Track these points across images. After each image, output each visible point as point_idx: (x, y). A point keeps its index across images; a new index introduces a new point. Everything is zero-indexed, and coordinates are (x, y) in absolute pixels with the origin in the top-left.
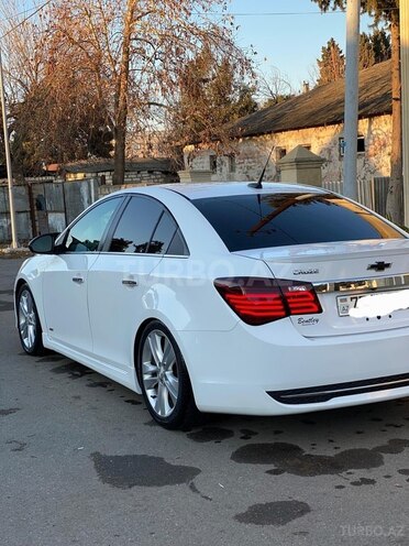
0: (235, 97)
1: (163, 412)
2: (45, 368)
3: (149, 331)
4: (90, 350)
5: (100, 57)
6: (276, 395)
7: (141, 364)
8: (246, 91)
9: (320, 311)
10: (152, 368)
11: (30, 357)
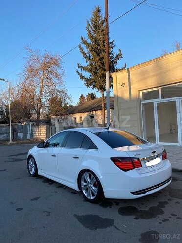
0: (63, 105)
1: (90, 198)
2: (40, 181)
3: (84, 172)
4: (58, 177)
5: (34, 95)
6: (133, 193)
7: (81, 182)
8: (65, 104)
9: (142, 166)
10: (85, 184)
11: (33, 178)
